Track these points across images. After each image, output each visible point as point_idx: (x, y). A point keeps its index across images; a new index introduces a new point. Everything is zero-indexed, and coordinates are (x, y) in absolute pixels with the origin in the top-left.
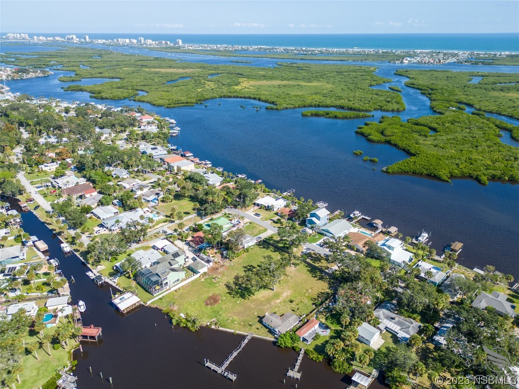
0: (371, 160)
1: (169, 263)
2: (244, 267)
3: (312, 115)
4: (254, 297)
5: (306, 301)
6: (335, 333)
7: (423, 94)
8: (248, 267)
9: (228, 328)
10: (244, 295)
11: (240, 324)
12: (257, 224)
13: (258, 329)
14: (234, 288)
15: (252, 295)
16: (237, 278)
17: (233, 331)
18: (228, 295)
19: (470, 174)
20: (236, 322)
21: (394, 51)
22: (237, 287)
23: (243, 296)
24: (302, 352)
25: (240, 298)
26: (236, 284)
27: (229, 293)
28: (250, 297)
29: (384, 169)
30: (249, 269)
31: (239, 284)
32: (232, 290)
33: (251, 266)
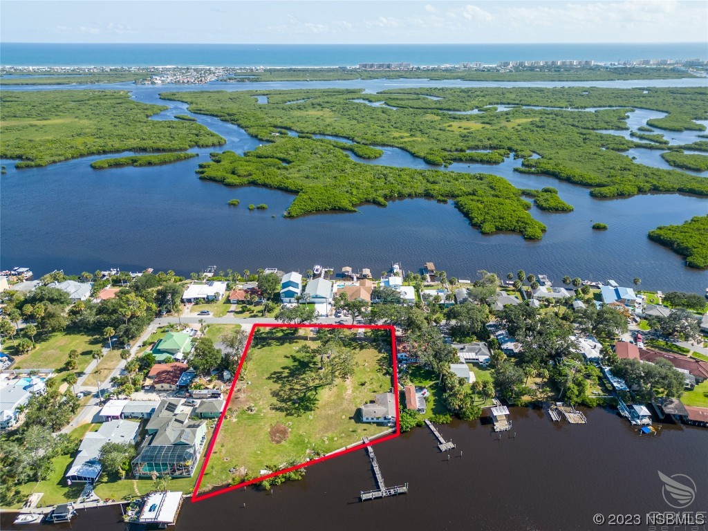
0: (258, 208)
1: (176, 420)
2: (269, 378)
3: (110, 166)
4: (320, 402)
5: (374, 375)
6: (432, 389)
7: (226, 121)
8: (273, 376)
9: (335, 450)
10: (307, 406)
11: (342, 437)
12: (218, 325)
13: (365, 430)
14: (286, 406)
15: (316, 402)
16: (275, 394)
17: (344, 449)
18: (289, 417)
19: (366, 198)
20: (336, 439)
21: (126, 67)
22: (289, 404)
23: (307, 409)
24: (428, 422)
25: (308, 413)
26: (283, 401)
27: (287, 415)
28: (316, 405)
29: (285, 214)
30: (277, 377)
31: (287, 399)
32: (287, 410)
33: (275, 373)
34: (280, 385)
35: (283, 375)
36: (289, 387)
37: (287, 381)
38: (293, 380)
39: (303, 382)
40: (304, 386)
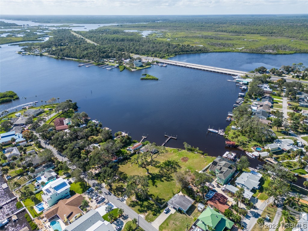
2: (173, 180)
10: (168, 162)
14: (175, 166)
20: (169, 151)
22: (174, 166)
25: (170, 161)
26: (175, 168)
27: (177, 163)
28: (165, 161)
30: (169, 179)
31: (173, 168)
32: (176, 165)
33: (168, 181)
34: (171, 174)
35: (166, 178)
36: (168, 172)
37: (166, 175)
38: (164, 174)
39: (161, 171)
40: (162, 170)
